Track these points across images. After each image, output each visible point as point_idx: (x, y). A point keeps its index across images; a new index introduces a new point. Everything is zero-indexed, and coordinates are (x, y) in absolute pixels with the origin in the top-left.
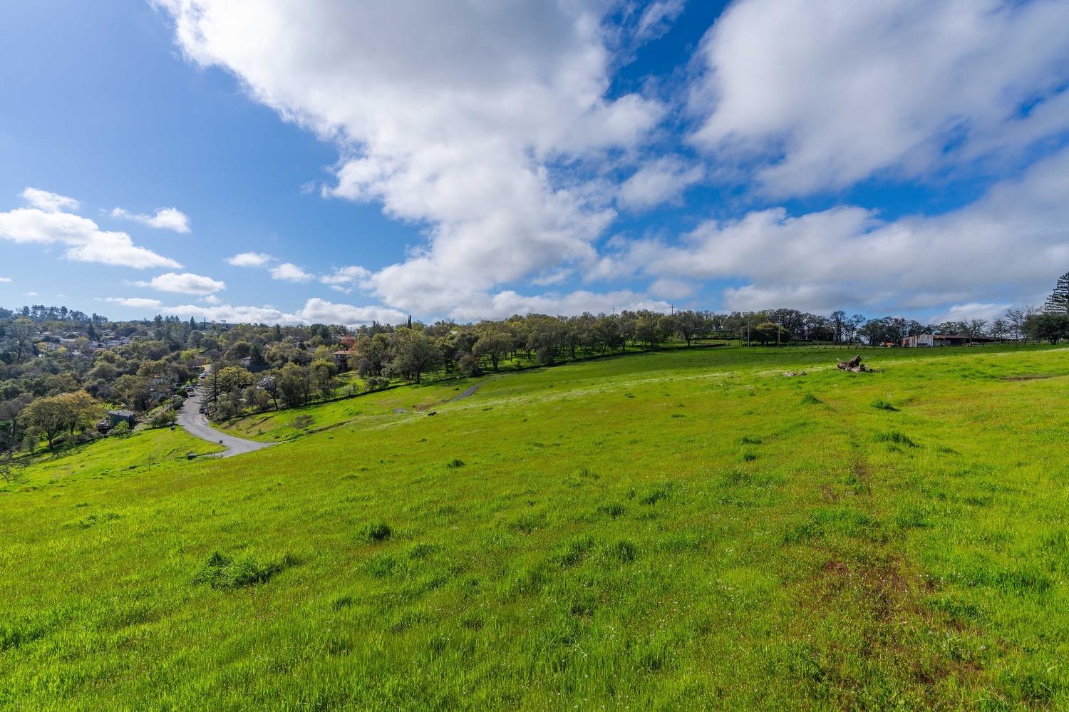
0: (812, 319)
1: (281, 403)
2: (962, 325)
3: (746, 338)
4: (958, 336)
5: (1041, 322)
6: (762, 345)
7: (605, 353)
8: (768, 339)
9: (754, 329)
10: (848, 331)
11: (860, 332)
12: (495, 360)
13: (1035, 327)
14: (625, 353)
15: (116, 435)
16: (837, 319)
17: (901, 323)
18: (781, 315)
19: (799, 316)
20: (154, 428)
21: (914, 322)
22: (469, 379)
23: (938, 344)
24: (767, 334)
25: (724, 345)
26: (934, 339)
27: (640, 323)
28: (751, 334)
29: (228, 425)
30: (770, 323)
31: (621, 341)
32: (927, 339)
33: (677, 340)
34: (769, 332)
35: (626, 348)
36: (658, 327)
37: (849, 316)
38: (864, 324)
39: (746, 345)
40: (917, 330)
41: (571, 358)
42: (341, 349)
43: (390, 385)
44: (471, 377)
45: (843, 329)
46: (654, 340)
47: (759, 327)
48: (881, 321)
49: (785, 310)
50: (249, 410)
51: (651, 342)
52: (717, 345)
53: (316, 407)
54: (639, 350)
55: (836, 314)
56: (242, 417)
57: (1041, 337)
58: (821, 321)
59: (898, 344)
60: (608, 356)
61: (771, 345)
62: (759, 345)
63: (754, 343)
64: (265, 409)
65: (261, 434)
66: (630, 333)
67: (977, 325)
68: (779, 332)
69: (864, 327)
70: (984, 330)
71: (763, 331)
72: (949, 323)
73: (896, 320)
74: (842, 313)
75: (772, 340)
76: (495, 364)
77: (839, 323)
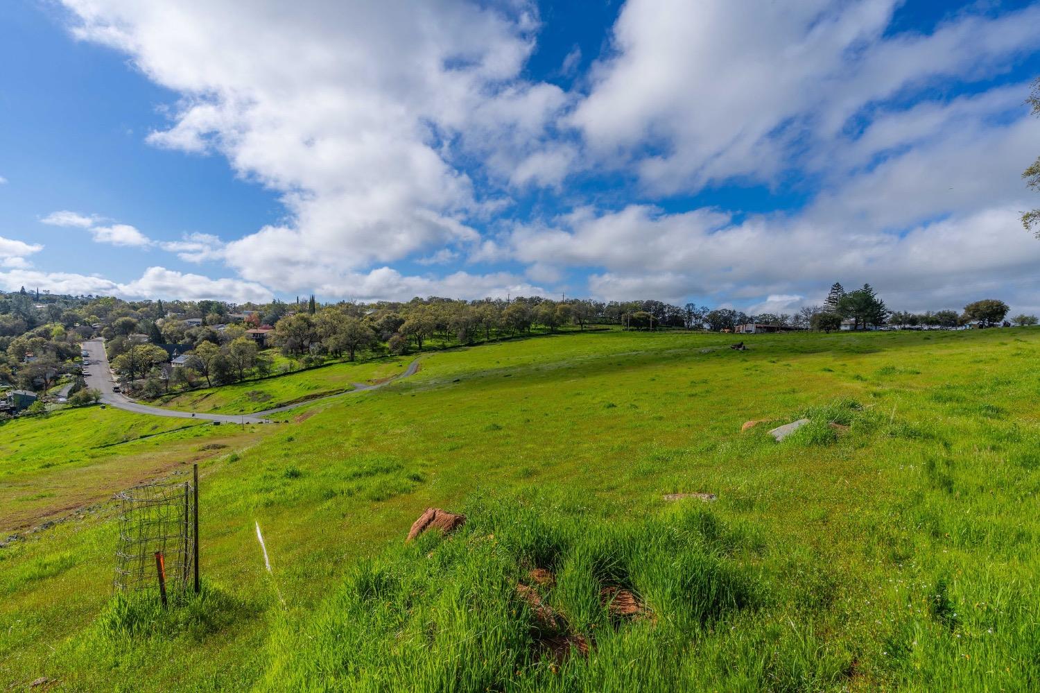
0: (671, 308)
1: (214, 380)
2: (773, 317)
3: (625, 324)
4: (770, 325)
5: (821, 318)
6: (638, 330)
7: (514, 335)
8: (642, 326)
9: (632, 317)
10: (696, 319)
11: (705, 321)
12: (420, 340)
13: (818, 321)
14: (531, 336)
15: (28, 415)
16: (689, 310)
17: (733, 314)
18: (648, 306)
19: (662, 307)
20: (74, 407)
21: (741, 313)
22: (400, 357)
23: (759, 330)
24: (642, 321)
25: (608, 329)
26: (757, 327)
27: (543, 310)
28: (631, 320)
29: (161, 402)
30: (642, 312)
31: (527, 324)
32: (752, 327)
33: (571, 325)
34: (642, 319)
35: (531, 331)
36: (558, 313)
37: (698, 308)
38: (708, 314)
39: (626, 330)
40: (744, 320)
41: (486, 339)
42: (251, 328)
43: (325, 363)
44: (401, 355)
45: (693, 318)
46: (553, 324)
47: (635, 315)
48: (720, 312)
49: (652, 301)
50: (179, 387)
51: (551, 325)
52: (603, 330)
53: (256, 384)
54: (541, 333)
55: (688, 305)
56: (174, 394)
57: (821, 328)
58: (677, 312)
59: (732, 330)
60: (518, 337)
61: (645, 330)
62: (636, 330)
63: (631, 328)
64: (194, 387)
65: (216, 408)
66: (534, 318)
67: (784, 318)
68: (651, 319)
69: (707, 316)
70: (788, 321)
71: (638, 318)
72: (765, 315)
73: (730, 311)
74: (693, 305)
75: (645, 326)
76: (420, 344)
77: (690, 313)
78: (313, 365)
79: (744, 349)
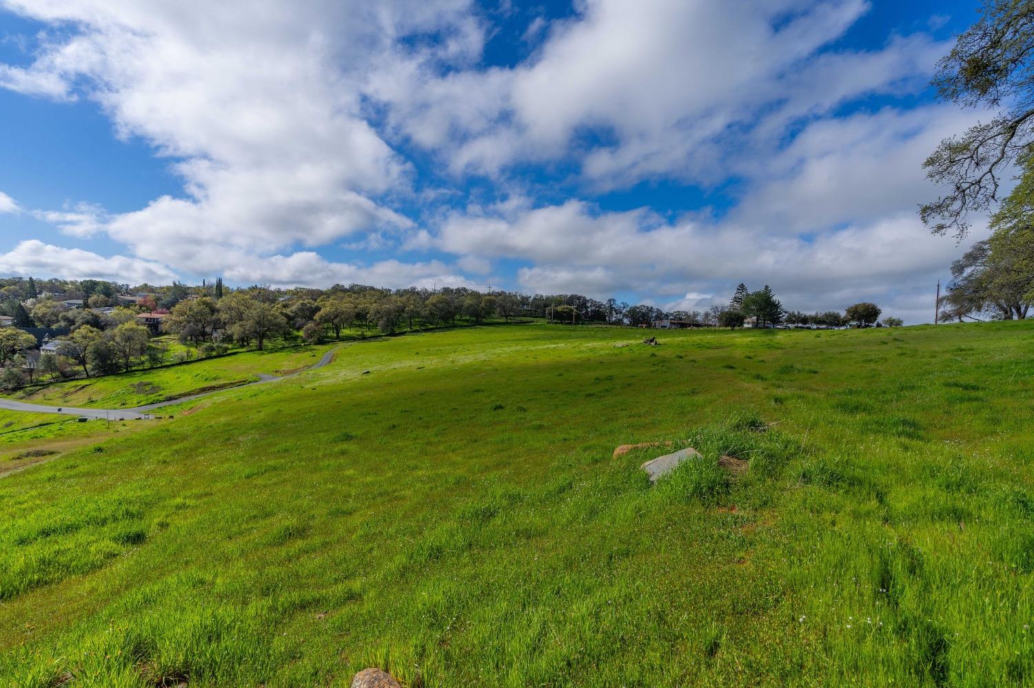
0: (594, 303)
1: (92, 370)
2: (686, 314)
3: (550, 317)
4: (683, 321)
5: (728, 315)
6: (561, 323)
7: (438, 326)
8: (565, 319)
9: (556, 310)
10: (617, 314)
11: (625, 316)
12: (337, 329)
13: (724, 319)
14: (455, 326)
16: (611, 305)
17: (650, 310)
18: (571, 300)
19: (585, 301)
21: (658, 309)
22: (314, 347)
23: (673, 327)
24: (565, 315)
25: (532, 322)
26: (671, 323)
27: (468, 301)
28: (555, 313)
29: (23, 395)
30: (566, 306)
31: (452, 315)
32: (666, 323)
33: (496, 317)
34: (566, 312)
35: (456, 322)
36: (483, 305)
37: (618, 303)
38: (628, 309)
39: (551, 323)
40: (660, 316)
41: (409, 329)
42: (144, 312)
43: (228, 352)
44: (316, 344)
45: (614, 313)
46: (478, 315)
47: (559, 309)
48: (639, 308)
49: (576, 295)
50: (47, 377)
51: (476, 317)
52: (528, 322)
54: (466, 324)
55: (610, 300)
56: (41, 385)
57: (726, 325)
58: (600, 307)
59: (649, 326)
60: (442, 328)
61: (568, 323)
63: (555, 321)
64: (67, 377)
65: (92, 402)
66: (459, 309)
67: (696, 315)
68: (574, 313)
69: (627, 311)
70: (699, 318)
71: (561, 312)
72: (679, 312)
73: (648, 308)
74: (614, 300)
75: (568, 319)
76: (338, 333)
77: (611, 308)
78: (214, 353)
79: (656, 344)
